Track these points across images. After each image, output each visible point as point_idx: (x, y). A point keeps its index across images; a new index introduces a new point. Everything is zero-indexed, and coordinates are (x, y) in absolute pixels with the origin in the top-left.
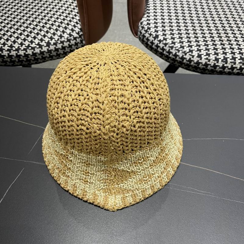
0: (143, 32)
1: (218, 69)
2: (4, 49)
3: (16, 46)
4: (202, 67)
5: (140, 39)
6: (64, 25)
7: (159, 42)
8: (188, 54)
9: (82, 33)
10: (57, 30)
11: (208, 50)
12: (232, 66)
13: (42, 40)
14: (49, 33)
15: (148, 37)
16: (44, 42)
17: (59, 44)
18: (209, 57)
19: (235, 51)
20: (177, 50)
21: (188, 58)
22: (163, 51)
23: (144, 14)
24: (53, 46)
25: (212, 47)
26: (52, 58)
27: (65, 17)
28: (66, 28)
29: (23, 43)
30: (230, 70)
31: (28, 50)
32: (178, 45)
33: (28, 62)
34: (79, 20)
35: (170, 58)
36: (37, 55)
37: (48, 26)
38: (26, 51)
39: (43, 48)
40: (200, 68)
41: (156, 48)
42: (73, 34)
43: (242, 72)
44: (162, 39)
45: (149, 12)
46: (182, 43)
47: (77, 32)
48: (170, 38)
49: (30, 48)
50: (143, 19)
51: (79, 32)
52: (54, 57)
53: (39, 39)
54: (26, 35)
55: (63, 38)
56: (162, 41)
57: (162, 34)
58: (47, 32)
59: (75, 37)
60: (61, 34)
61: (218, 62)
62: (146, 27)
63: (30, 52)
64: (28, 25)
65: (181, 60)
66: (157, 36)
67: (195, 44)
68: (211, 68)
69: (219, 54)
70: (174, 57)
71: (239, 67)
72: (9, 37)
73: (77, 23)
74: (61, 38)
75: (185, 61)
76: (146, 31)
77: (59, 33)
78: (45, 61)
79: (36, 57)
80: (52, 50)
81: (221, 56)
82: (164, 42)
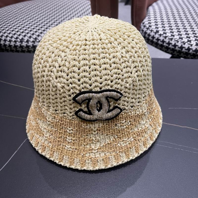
0: (145, 30)
2: (30, 41)
3: (40, 38)
7: (159, 36)
8: (186, 44)
15: (149, 33)
20: (177, 41)
21: (187, 47)
22: (163, 43)
32: (177, 37)
35: (170, 48)
41: (157, 41)
44: (162, 33)
45: (150, 15)
46: (181, 35)
48: (169, 32)
50: (145, 20)
57: (162, 30)
62: (147, 26)
64: (50, 25)
65: (180, 49)
66: (157, 32)
67: (193, 36)
70: (173, 47)
72: (34, 32)
75: (184, 50)
76: (148, 29)
82: (164, 35)
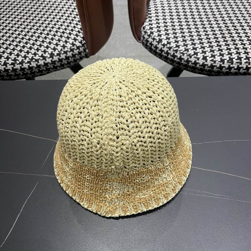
0: (146, 37)
1: (224, 70)
2: (8, 63)
3: (20, 59)
4: (208, 68)
5: (143, 44)
6: (66, 35)
7: (163, 47)
8: (193, 57)
9: (84, 42)
10: (59, 40)
11: (213, 51)
12: (238, 66)
13: (45, 52)
14: (52, 44)
15: (151, 42)
16: (47, 53)
17: (63, 54)
18: (214, 58)
19: (241, 51)
20: (182, 53)
21: (193, 61)
22: (168, 55)
23: (146, 19)
24: (56, 57)
25: (217, 48)
26: (57, 69)
27: (66, 27)
28: (68, 38)
29: (27, 55)
30: (237, 71)
31: (32, 63)
32: (182, 48)
33: (33, 75)
34: (81, 29)
35: (175, 61)
36: (41, 67)
37: (50, 37)
38: (31, 64)
39: (47, 59)
40: (205, 70)
41: (160, 52)
42: (76, 43)
43: (249, 72)
44: (166, 43)
45: (151, 16)
46: (187, 45)
47: (80, 41)
48: (174, 41)
49: (34, 60)
50: (146, 24)
51: (81, 41)
52: (58, 68)
53: (43, 50)
54: (28, 47)
55: (66, 48)
56: (166, 45)
57: (165, 38)
58: (50, 43)
59: (77, 46)
60: (64, 44)
61: (223, 64)
62: (149, 32)
63: (34, 64)
64: (30, 37)
65: (186, 63)
66: (160, 41)
67: (199, 46)
68: (217, 69)
69: (224, 55)
70: (179, 61)
71: (245, 67)
72: (12, 51)
73: (79, 32)
74: (64, 49)
75: (190, 64)
76: (149, 36)
77: (62, 43)
78: (50, 72)
79: (41, 69)
80: (56, 61)
81: (226, 57)
82: (168, 45)
